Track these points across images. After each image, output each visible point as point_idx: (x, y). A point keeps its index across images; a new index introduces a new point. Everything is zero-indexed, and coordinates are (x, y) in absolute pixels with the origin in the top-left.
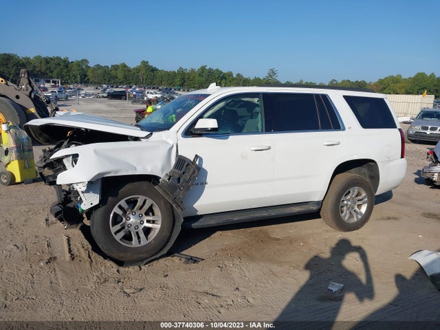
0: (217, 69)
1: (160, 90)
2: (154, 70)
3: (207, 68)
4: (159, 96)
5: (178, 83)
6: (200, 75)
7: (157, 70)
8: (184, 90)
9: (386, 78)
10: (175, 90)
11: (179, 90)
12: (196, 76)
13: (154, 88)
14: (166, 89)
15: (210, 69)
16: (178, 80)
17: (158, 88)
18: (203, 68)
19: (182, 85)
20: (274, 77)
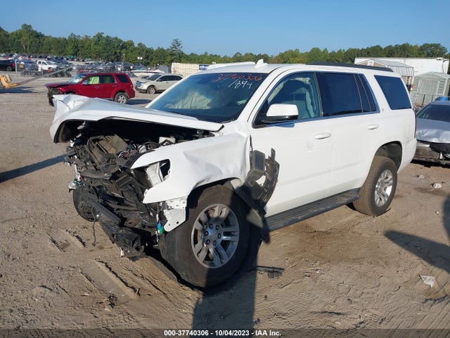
0: (116, 38)
1: (49, 59)
2: (39, 36)
3: (104, 35)
4: (54, 66)
5: (71, 52)
6: (96, 44)
7: (42, 36)
8: (78, 60)
9: (286, 52)
10: (68, 59)
11: (73, 60)
12: (92, 44)
13: (41, 57)
14: (56, 58)
15: (108, 37)
16: (70, 48)
17: (46, 58)
18: (99, 36)
19: (75, 54)
20: (179, 48)
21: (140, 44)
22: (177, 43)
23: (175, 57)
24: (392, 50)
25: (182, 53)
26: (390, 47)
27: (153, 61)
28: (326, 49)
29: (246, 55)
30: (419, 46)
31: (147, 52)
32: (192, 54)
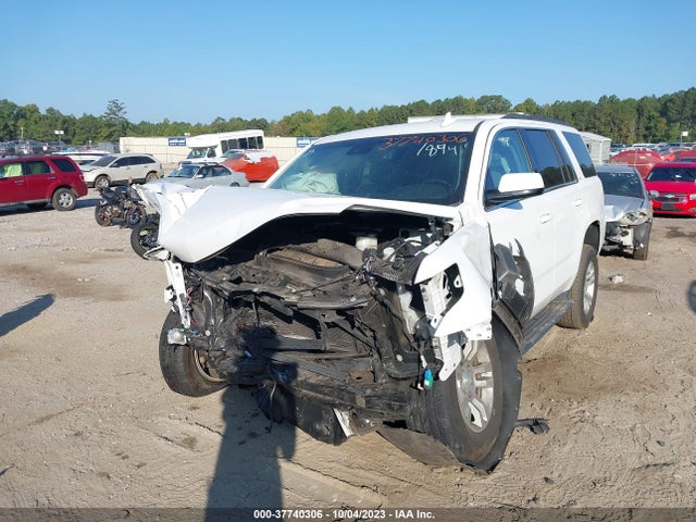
20: (120, 114)
21: (50, 110)
22: (116, 107)
23: (115, 128)
24: (442, 106)
25: (128, 123)
26: (439, 101)
27: (77, 138)
28: (351, 108)
29: (232, 120)
30: (476, 99)
31: (64, 122)
32: (143, 123)
